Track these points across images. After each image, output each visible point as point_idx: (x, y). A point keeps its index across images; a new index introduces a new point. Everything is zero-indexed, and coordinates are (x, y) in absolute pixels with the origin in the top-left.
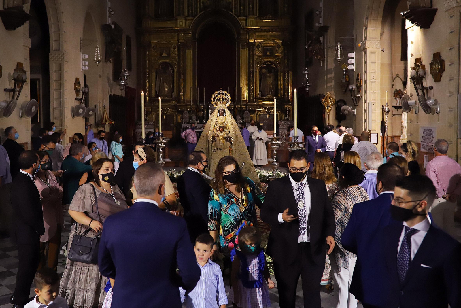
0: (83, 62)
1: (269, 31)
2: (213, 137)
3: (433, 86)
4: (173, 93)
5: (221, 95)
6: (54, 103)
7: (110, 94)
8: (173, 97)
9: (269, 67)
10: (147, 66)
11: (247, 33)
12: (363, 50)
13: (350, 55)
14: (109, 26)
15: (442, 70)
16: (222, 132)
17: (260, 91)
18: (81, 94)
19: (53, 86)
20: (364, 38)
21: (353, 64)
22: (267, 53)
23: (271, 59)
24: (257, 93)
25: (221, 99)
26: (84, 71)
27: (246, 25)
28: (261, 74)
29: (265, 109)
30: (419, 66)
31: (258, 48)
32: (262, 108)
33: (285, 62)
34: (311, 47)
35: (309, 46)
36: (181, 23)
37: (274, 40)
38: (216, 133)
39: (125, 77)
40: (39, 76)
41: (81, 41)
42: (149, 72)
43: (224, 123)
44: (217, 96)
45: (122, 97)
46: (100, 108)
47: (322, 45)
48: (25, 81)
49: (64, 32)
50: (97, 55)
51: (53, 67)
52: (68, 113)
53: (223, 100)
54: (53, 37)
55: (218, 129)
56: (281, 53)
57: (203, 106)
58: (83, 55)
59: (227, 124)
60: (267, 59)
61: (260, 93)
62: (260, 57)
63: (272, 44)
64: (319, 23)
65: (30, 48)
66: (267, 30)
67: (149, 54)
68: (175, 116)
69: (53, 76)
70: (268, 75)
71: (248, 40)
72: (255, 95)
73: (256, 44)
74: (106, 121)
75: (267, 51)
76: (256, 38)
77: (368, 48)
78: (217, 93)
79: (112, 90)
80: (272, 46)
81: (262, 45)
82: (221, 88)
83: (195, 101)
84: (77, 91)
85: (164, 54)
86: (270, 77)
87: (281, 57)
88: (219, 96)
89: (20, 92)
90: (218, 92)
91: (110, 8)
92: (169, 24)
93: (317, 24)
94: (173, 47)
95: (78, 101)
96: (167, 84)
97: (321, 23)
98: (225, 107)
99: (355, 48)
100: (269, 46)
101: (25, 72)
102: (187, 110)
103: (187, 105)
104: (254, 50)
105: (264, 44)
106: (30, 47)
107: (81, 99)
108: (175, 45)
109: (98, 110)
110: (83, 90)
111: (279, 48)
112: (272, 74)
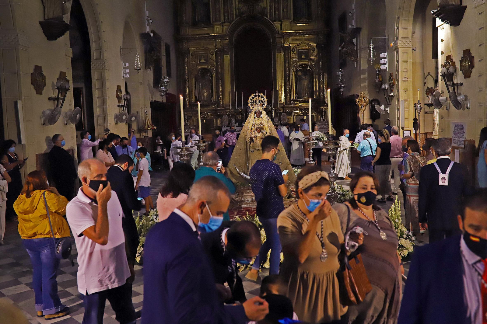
0: (124, 69)
1: (303, 34)
2: (251, 138)
3: (463, 82)
4: (212, 98)
5: (257, 97)
6: (97, 111)
7: (151, 100)
8: (212, 101)
9: (304, 70)
10: (187, 72)
11: (282, 37)
12: (395, 50)
13: (382, 55)
14: (148, 34)
15: (472, 66)
16: (259, 133)
17: (296, 93)
18: (123, 101)
19: (96, 94)
20: (395, 38)
21: (385, 64)
22: (302, 56)
23: (306, 62)
24: (294, 96)
25: (258, 101)
26: (126, 78)
27: (281, 30)
28: (297, 77)
29: (302, 110)
30: (449, 63)
31: (293, 52)
32: (298, 110)
33: (319, 64)
34: (344, 49)
35: (343, 48)
36: (218, 29)
37: (308, 43)
38: (253, 134)
39: (165, 84)
40: (81, 85)
41: (121, 49)
42: (188, 79)
43: (261, 124)
44: (253, 98)
45: (162, 103)
46: (142, 114)
47: (355, 46)
48: (69, 89)
49: (104, 41)
50: (137, 62)
51: (95, 75)
52: (111, 120)
53: (259, 102)
54: (93, 46)
55: (255, 130)
56: (316, 56)
57: (242, 109)
58: (124, 63)
59: (264, 125)
60: (302, 62)
61: (296, 95)
62: (296, 60)
63: (307, 47)
64: (352, 25)
65: (71, 58)
66: (302, 34)
67: (187, 61)
68: (215, 120)
69: (95, 84)
70: (304, 77)
71: (284, 44)
72: (292, 97)
73: (292, 48)
74: (148, 127)
75: (302, 54)
76: (291, 42)
77: (400, 47)
78: (253, 95)
79: (153, 97)
80: (307, 49)
81: (298, 48)
82: (257, 91)
83: (233, 105)
84: (119, 98)
85: (203, 61)
86: (306, 79)
87: (315, 59)
88: (255, 99)
89: (63, 100)
90: (255, 94)
91: (148, 17)
92: (205, 30)
93: (350, 26)
94: (211, 53)
95: (120, 108)
96: (206, 89)
97: (354, 25)
98: (262, 108)
99: (387, 48)
100: (304, 49)
101: (68, 81)
102: (227, 114)
103: (225, 109)
104: (290, 54)
105: (299, 47)
106: (72, 56)
107: (123, 106)
108: (213, 50)
109: (140, 115)
110: (125, 97)
111: (313, 51)
112: (307, 77)
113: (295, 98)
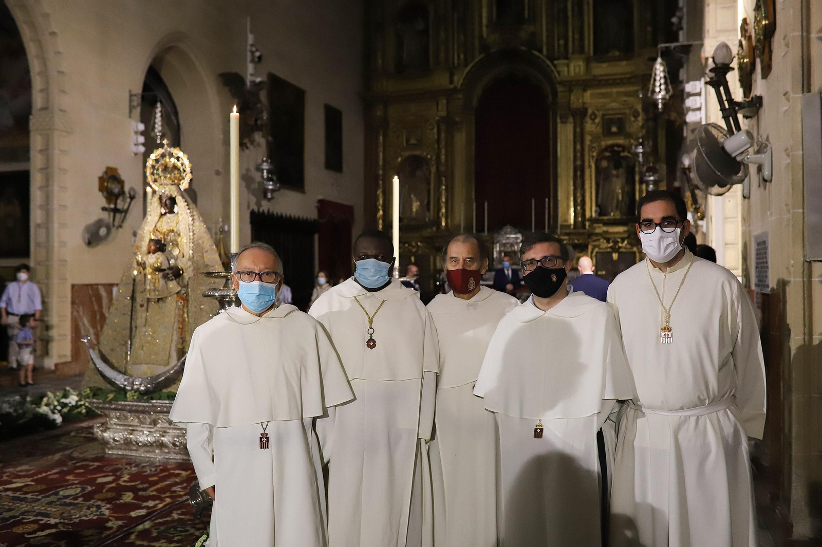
0: (135, 137)
1: (614, 83)
4: (427, 213)
6: (36, 217)
7: (252, 209)
8: (427, 219)
9: (614, 156)
10: (381, 163)
11: (569, 91)
13: (689, 87)
16: (154, 253)
17: (597, 205)
19: (36, 180)
21: (699, 109)
22: (610, 129)
24: (591, 211)
27: (568, 74)
28: (600, 171)
29: (608, 241)
31: (593, 120)
32: (602, 240)
36: (441, 79)
37: (626, 101)
39: (263, 173)
42: (383, 175)
49: (60, 72)
51: (36, 142)
54: (37, 83)
56: (642, 127)
57: (485, 236)
58: (136, 124)
59: (179, 235)
60: (612, 141)
61: (598, 209)
62: (598, 137)
63: (621, 109)
66: (610, 82)
67: (386, 142)
68: (432, 257)
69: (37, 161)
70: (614, 172)
71: (572, 104)
72: (588, 215)
73: (589, 112)
75: (612, 124)
76: (588, 99)
80: (621, 114)
81: (601, 112)
83: (469, 227)
85: (413, 141)
86: (617, 176)
87: (640, 135)
91: (252, 45)
95: (111, 214)
96: (415, 196)
100: (615, 114)
104: (585, 124)
105: (604, 110)
108: (433, 121)
111: (636, 117)
112: (621, 170)
113: (594, 215)
